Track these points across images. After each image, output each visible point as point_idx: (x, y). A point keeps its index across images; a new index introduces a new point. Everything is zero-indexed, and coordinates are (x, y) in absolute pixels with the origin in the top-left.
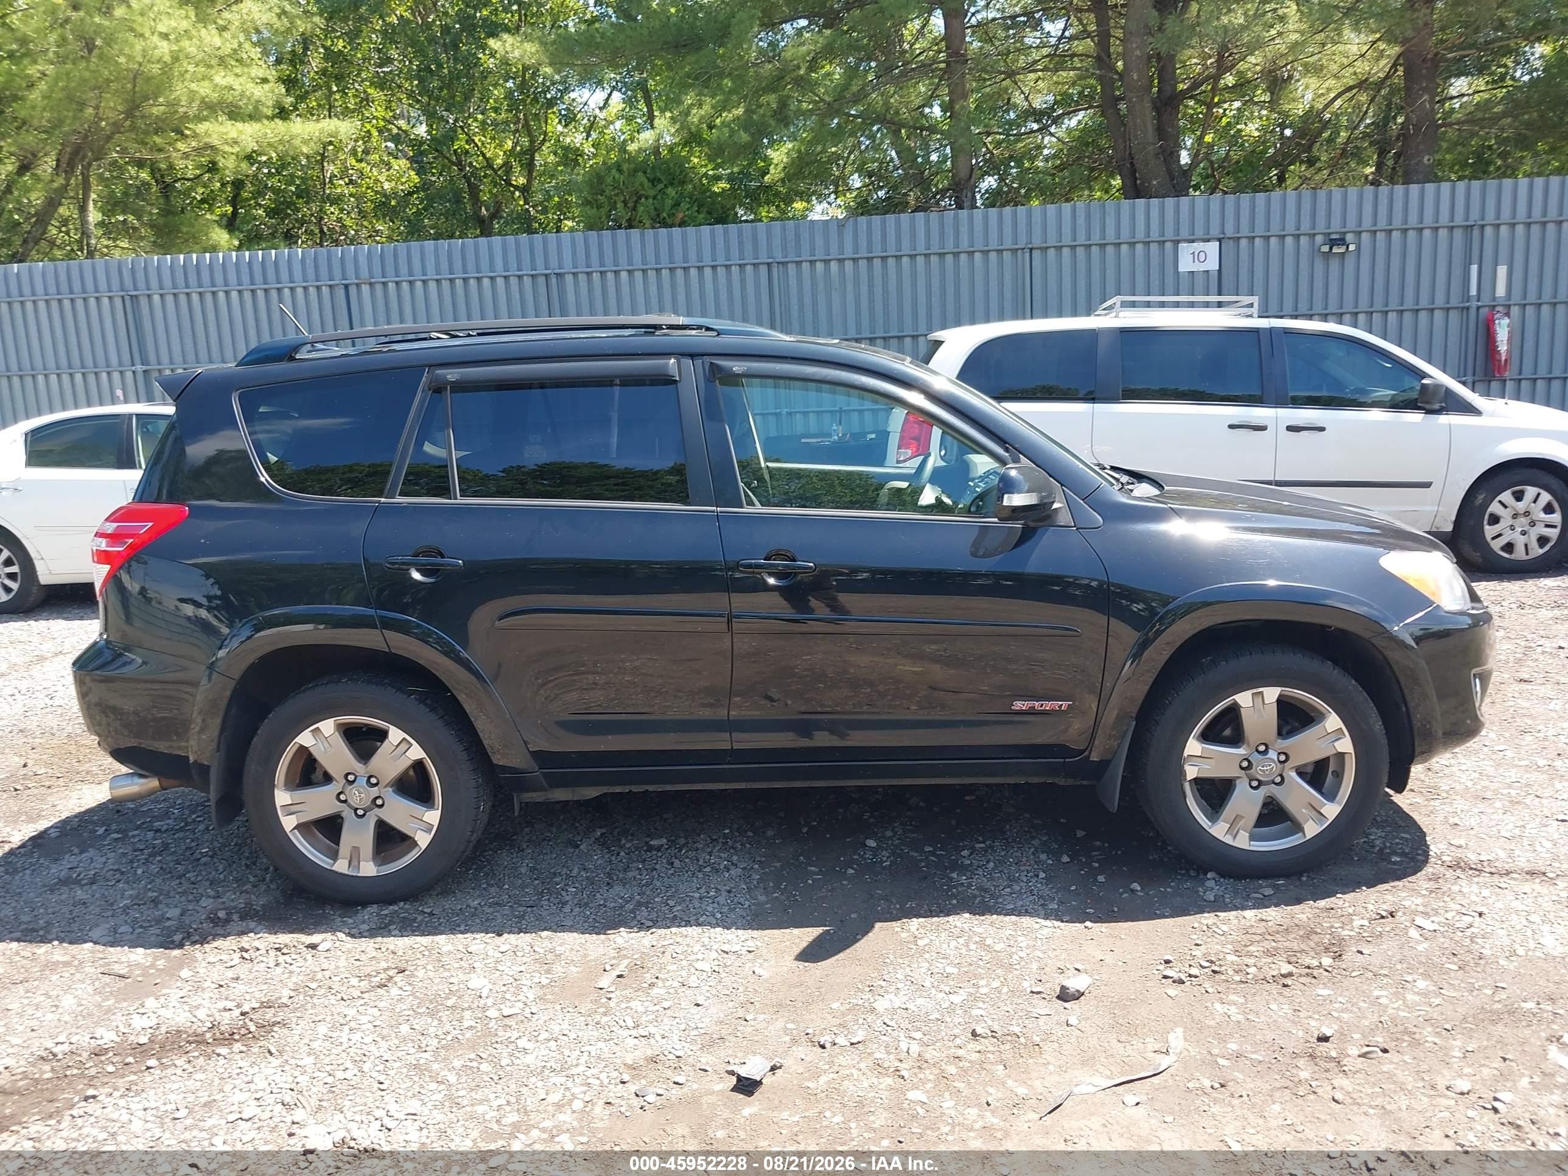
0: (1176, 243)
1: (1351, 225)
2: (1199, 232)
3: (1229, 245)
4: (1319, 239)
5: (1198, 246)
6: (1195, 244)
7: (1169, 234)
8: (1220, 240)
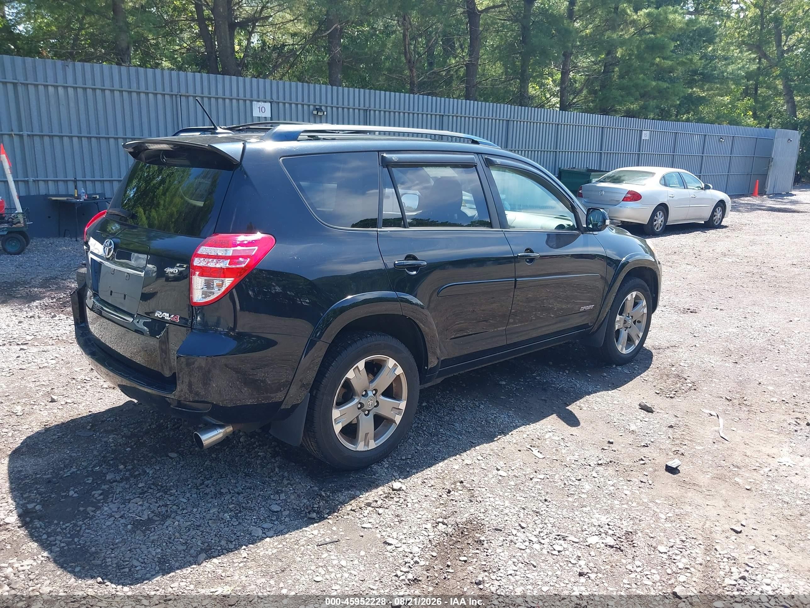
0: (251, 101)
1: (323, 103)
2: (262, 97)
3: (275, 105)
4: (312, 107)
5: (261, 104)
6: (260, 103)
7: (248, 96)
8: (271, 102)
